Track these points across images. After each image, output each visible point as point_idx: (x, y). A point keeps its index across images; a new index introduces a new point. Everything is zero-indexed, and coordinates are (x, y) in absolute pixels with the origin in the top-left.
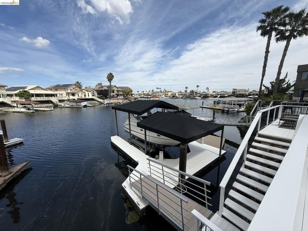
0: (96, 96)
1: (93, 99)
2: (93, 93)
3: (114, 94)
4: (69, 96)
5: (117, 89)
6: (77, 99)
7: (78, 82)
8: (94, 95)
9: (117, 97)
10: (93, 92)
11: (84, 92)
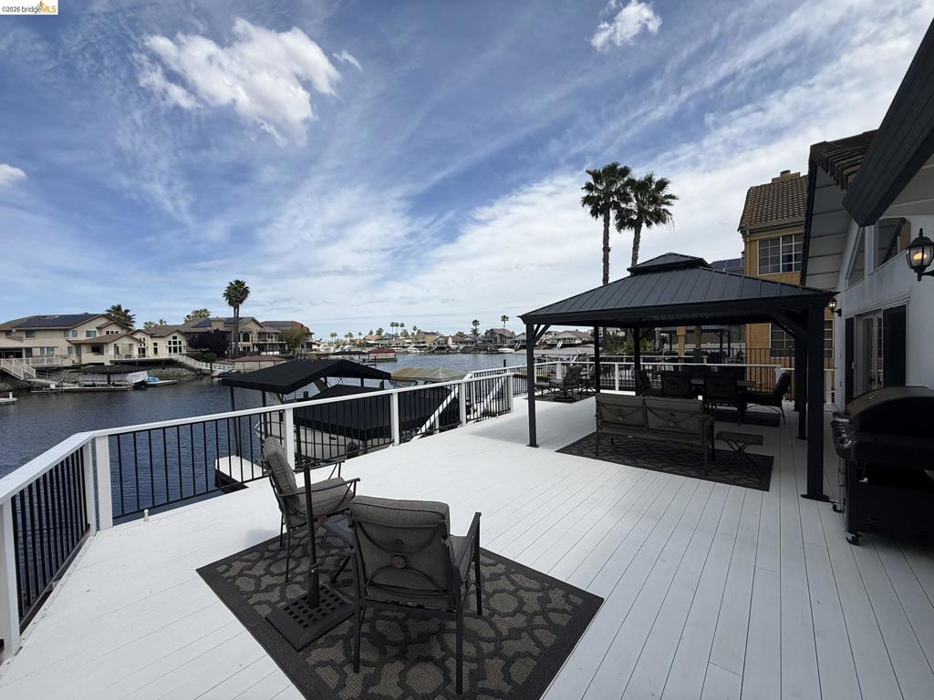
0: (184, 351)
1: (170, 363)
2: (175, 343)
3: (250, 344)
4: (79, 355)
5: (259, 329)
6: (111, 362)
7: (119, 308)
8: (175, 348)
9: (259, 353)
10: (172, 340)
11: (140, 341)
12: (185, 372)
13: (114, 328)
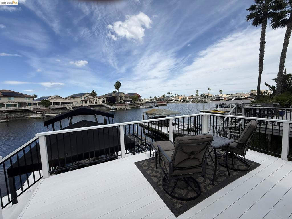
3: (122, 100)
5: (125, 96)
7: (94, 91)
9: (124, 103)
10: (103, 99)
12: (105, 108)
13: (90, 96)
